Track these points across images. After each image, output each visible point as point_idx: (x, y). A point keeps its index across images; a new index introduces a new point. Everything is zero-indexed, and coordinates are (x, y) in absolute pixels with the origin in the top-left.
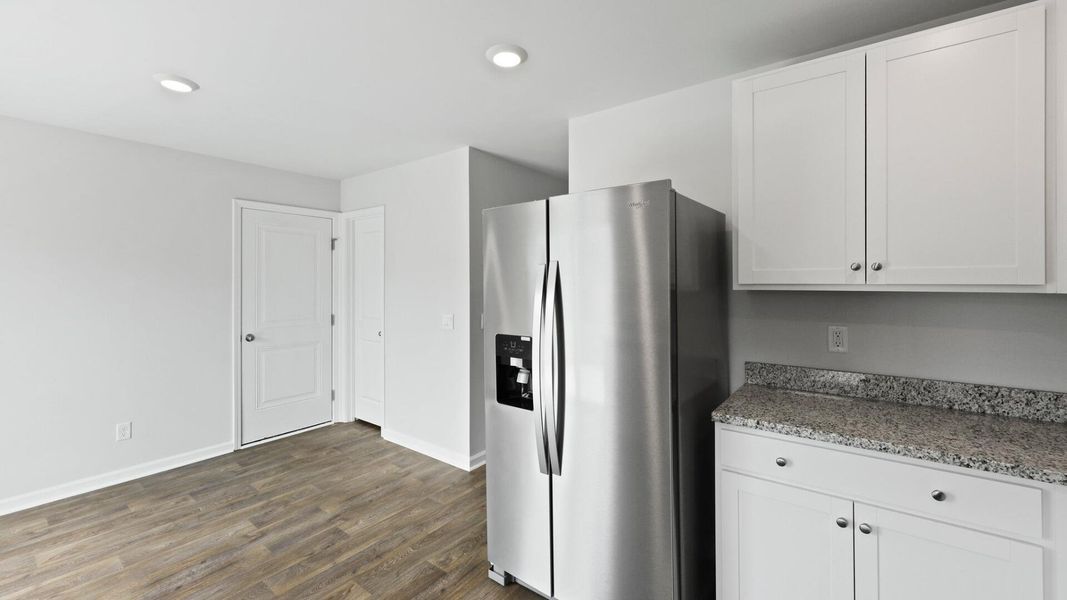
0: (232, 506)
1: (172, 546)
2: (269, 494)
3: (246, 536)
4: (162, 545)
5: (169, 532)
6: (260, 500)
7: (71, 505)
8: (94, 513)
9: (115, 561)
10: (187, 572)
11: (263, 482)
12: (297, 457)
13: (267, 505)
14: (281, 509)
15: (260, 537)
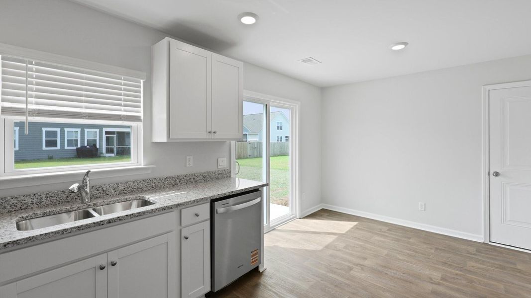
0: (445, 264)
1: (404, 260)
2: (470, 272)
3: (431, 279)
4: (401, 258)
5: (410, 255)
6: (461, 271)
7: (399, 228)
8: (400, 234)
9: (385, 252)
10: (395, 272)
11: (475, 264)
12: (519, 267)
13: (460, 275)
14: (464, 282)
15: (436, 284)
